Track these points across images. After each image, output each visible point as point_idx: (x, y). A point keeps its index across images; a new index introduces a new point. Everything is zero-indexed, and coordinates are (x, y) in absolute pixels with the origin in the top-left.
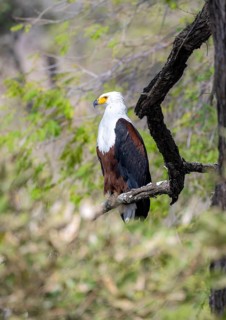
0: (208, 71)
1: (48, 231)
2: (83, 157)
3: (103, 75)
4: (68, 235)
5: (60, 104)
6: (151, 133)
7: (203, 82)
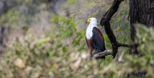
0: (126, 11)
1: (69, 64)
2: (80, 43)
3: (88, 13)
4: (77, 65)
5: (72, 23)
6: (106, 32)
7: (124, 16)
